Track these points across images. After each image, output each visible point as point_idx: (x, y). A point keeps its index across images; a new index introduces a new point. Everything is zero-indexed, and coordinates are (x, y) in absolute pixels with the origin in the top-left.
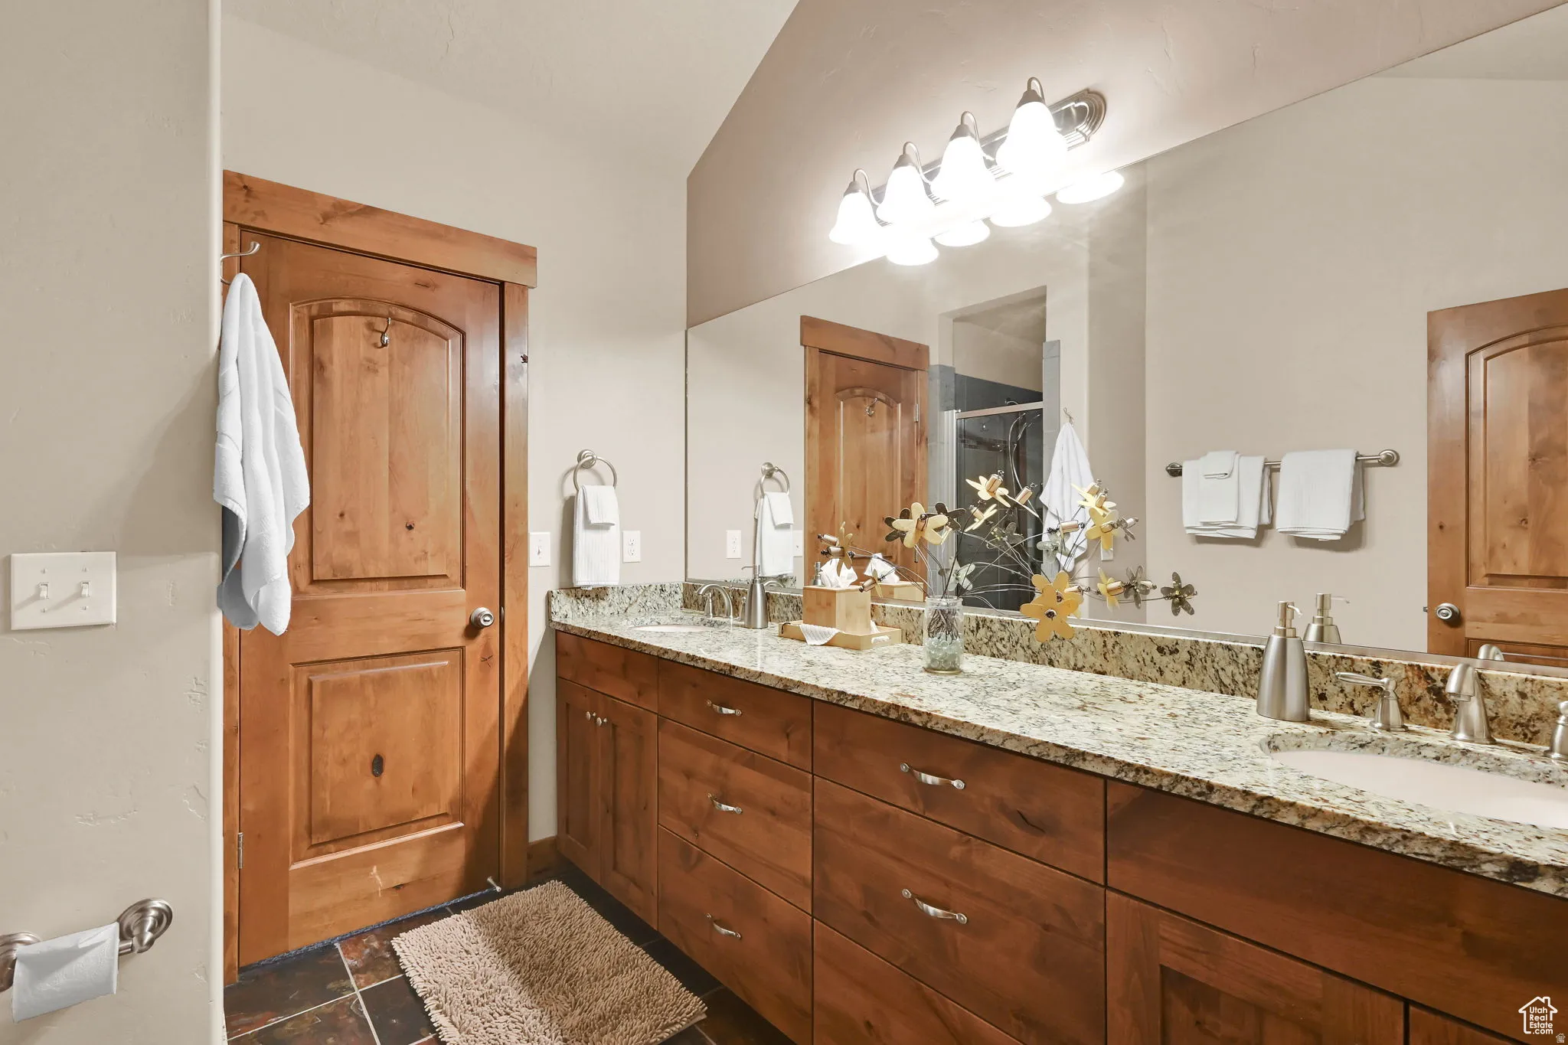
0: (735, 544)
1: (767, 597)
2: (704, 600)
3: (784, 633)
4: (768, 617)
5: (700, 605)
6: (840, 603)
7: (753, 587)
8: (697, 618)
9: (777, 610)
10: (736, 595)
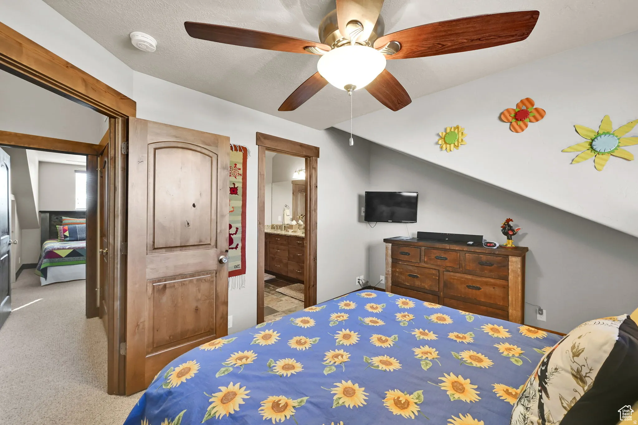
0: (280, 219)
1: (285, 227)
2: (275, 227)
3: (286, 231)
4: (285, 229)
5: (274, 228)
6: (294, 226)
7: (282, 225)
8: (274, 230)
9: (286, 228)
10: (280, 226)
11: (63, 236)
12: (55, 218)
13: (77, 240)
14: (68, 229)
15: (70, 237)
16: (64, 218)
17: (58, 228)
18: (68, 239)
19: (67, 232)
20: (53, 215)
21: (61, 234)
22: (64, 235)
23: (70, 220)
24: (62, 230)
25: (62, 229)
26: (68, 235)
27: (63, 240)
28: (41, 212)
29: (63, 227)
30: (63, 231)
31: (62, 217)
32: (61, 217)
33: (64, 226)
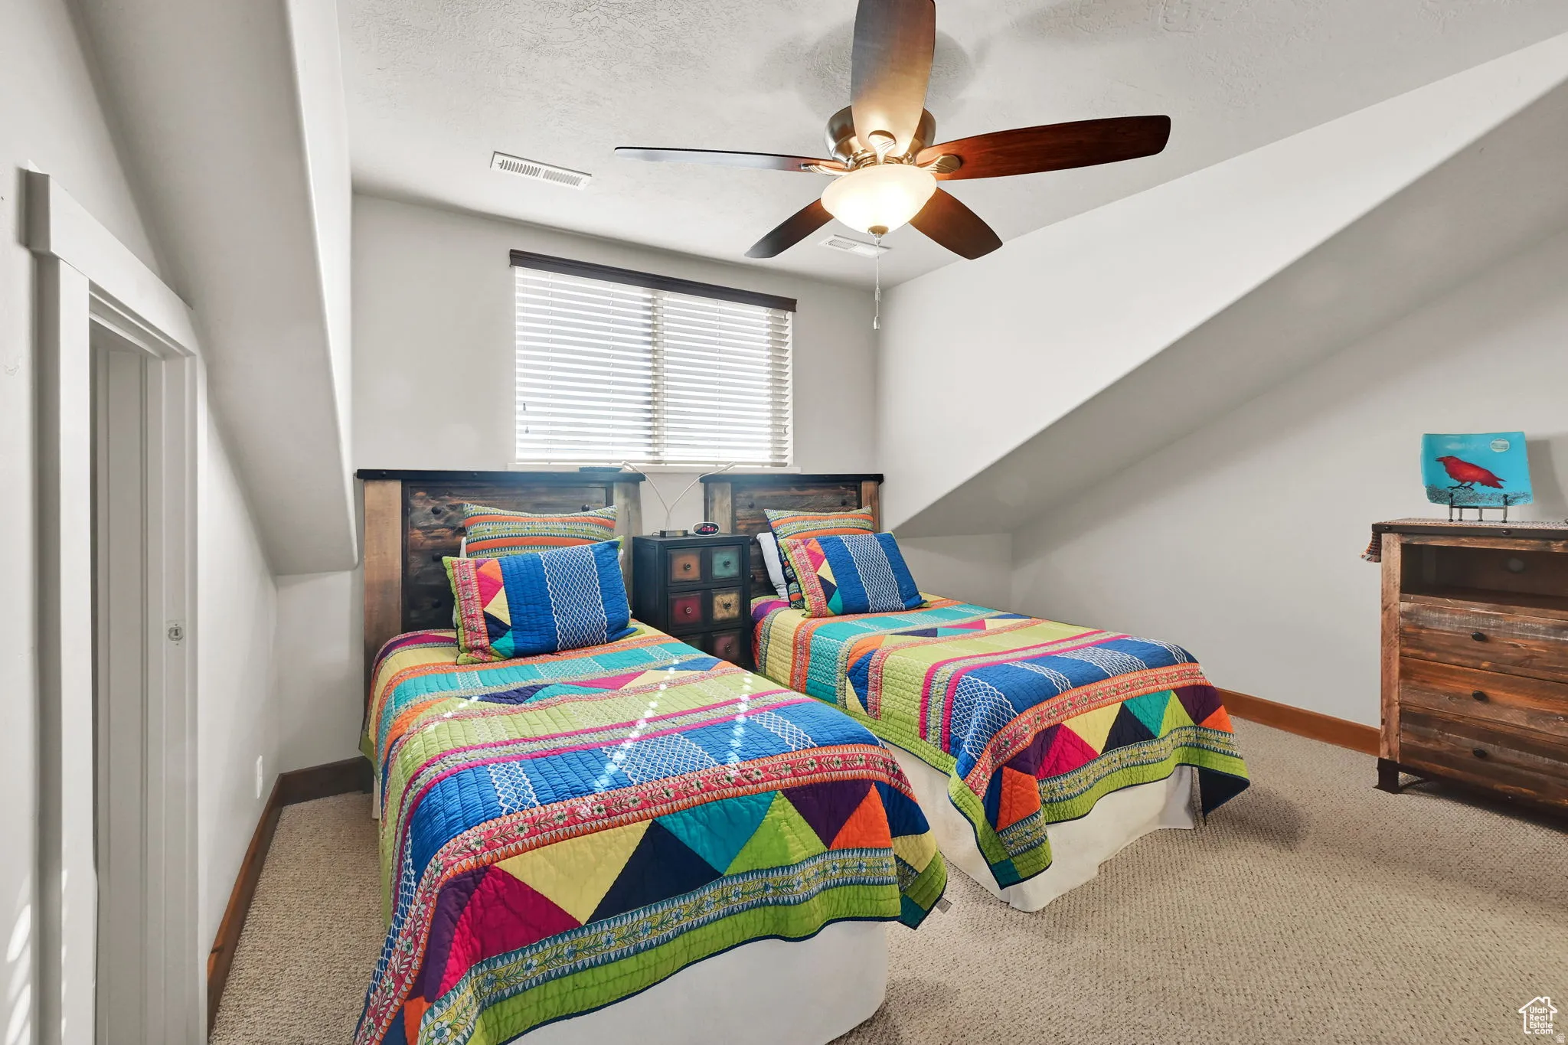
11: (481, 624)
12: (430, 507)
13: (551, 650)
14: (501, 579)
15: (516, 626)
16: (472, 508)
17: (450, 573)
18: (507, 642)
19: (500, 597)
20: (421, 494)
21: (467, 609)
22: (489, 619)
23: (503, 521)
24: (475, 584)
25: (474, 577)
26: (505, 617)
27: (481, 648)
28: (365, 476)
29: (478, 565)
30: (480, 587)
31: (462, 505)
32: (455, 501)
33: (479, 559)
